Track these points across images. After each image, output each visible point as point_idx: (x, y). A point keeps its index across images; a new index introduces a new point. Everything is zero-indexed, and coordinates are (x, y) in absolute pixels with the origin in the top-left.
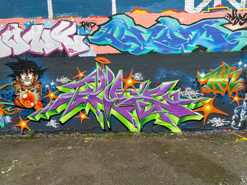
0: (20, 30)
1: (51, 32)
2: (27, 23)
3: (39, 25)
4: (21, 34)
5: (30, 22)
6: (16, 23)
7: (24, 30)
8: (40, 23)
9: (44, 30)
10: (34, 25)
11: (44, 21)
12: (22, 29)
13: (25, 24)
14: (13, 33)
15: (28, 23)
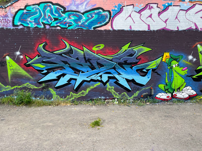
0: (158, 10)
1: (186, 13)
2: (165, 4)
3: (176, 7)
4: (159, 13)
5: (168, 3)
6: (156, 4)
7: (162, 10)
8: (177, 4)
9: (180, 11)
10: (171, 6)
11: (181, 3)
12: (160, 9)
13: (163, 5)
14: (152, 12)
15: (167, 5)
